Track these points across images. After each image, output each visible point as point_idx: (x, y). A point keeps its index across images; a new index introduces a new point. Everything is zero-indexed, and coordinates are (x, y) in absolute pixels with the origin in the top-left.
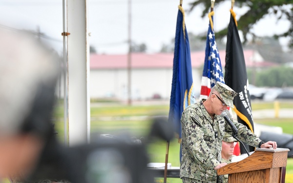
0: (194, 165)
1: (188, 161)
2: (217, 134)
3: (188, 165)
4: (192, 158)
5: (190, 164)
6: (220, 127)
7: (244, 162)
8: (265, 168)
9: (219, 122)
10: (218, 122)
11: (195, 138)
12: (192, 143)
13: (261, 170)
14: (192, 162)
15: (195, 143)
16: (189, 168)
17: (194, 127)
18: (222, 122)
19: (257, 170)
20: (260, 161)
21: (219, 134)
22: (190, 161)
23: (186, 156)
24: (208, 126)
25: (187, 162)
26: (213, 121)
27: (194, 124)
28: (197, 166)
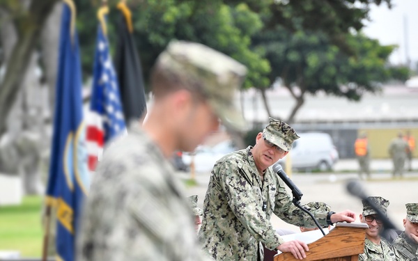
0: (223, 246)
1: (214, 239)
2: (265, 206)
3: (214, 245)
4: (220, 235)
5: (217, 244)
6: (270, 195)
7: (318, 245)
8: (352, 254)
9: (270, 187)
10: (268, 187)
11: (247, 199)
12: (244, 205)
13: (343, 257)
14: (220, 241)
15: (248, 204)
16: (215, 249)
17: (243, 184)
18: (273, 189)
19: (337, 258)
20: (343, 243)
21: (269, 206)
22: (217, 239)
23: (211, 230)
24: (258, 190)
25: (212, 240)
26: (263, 184)
27: (243, 180)
28: (227, 249)
